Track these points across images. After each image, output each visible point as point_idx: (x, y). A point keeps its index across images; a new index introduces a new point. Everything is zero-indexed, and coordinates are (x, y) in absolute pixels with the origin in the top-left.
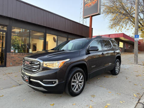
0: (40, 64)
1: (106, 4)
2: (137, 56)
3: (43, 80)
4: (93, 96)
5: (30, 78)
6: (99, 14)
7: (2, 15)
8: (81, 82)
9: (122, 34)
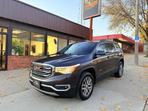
0: (51, 70)
1: (105, 5)
2: (138, 58)
3: (56, 86)
4: (103, 99)
5: (41, 83)
6: (99, 16)
7: (3, 17)
8: (89, 86)
9: (120, 34)
